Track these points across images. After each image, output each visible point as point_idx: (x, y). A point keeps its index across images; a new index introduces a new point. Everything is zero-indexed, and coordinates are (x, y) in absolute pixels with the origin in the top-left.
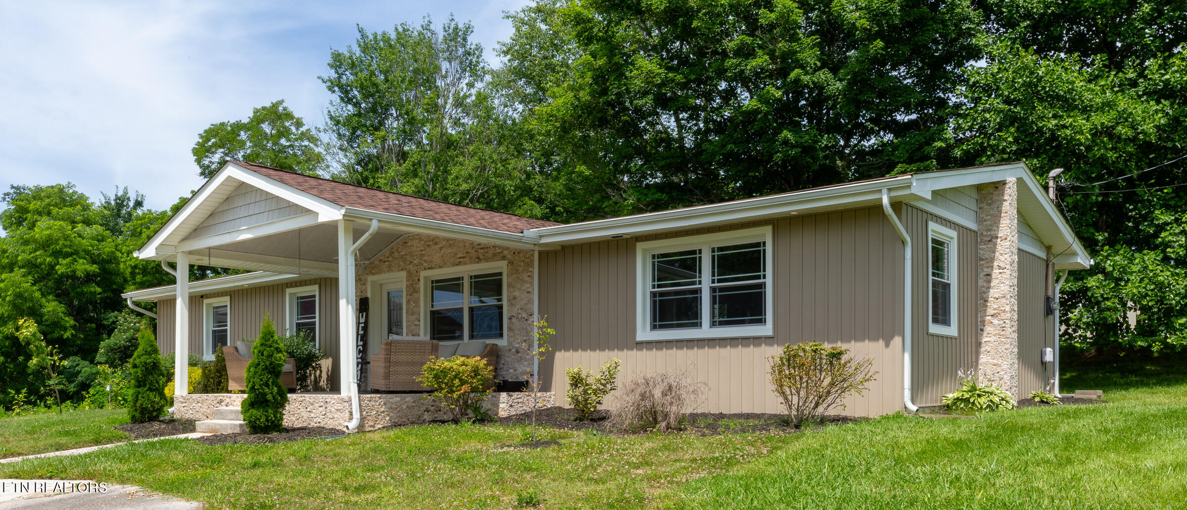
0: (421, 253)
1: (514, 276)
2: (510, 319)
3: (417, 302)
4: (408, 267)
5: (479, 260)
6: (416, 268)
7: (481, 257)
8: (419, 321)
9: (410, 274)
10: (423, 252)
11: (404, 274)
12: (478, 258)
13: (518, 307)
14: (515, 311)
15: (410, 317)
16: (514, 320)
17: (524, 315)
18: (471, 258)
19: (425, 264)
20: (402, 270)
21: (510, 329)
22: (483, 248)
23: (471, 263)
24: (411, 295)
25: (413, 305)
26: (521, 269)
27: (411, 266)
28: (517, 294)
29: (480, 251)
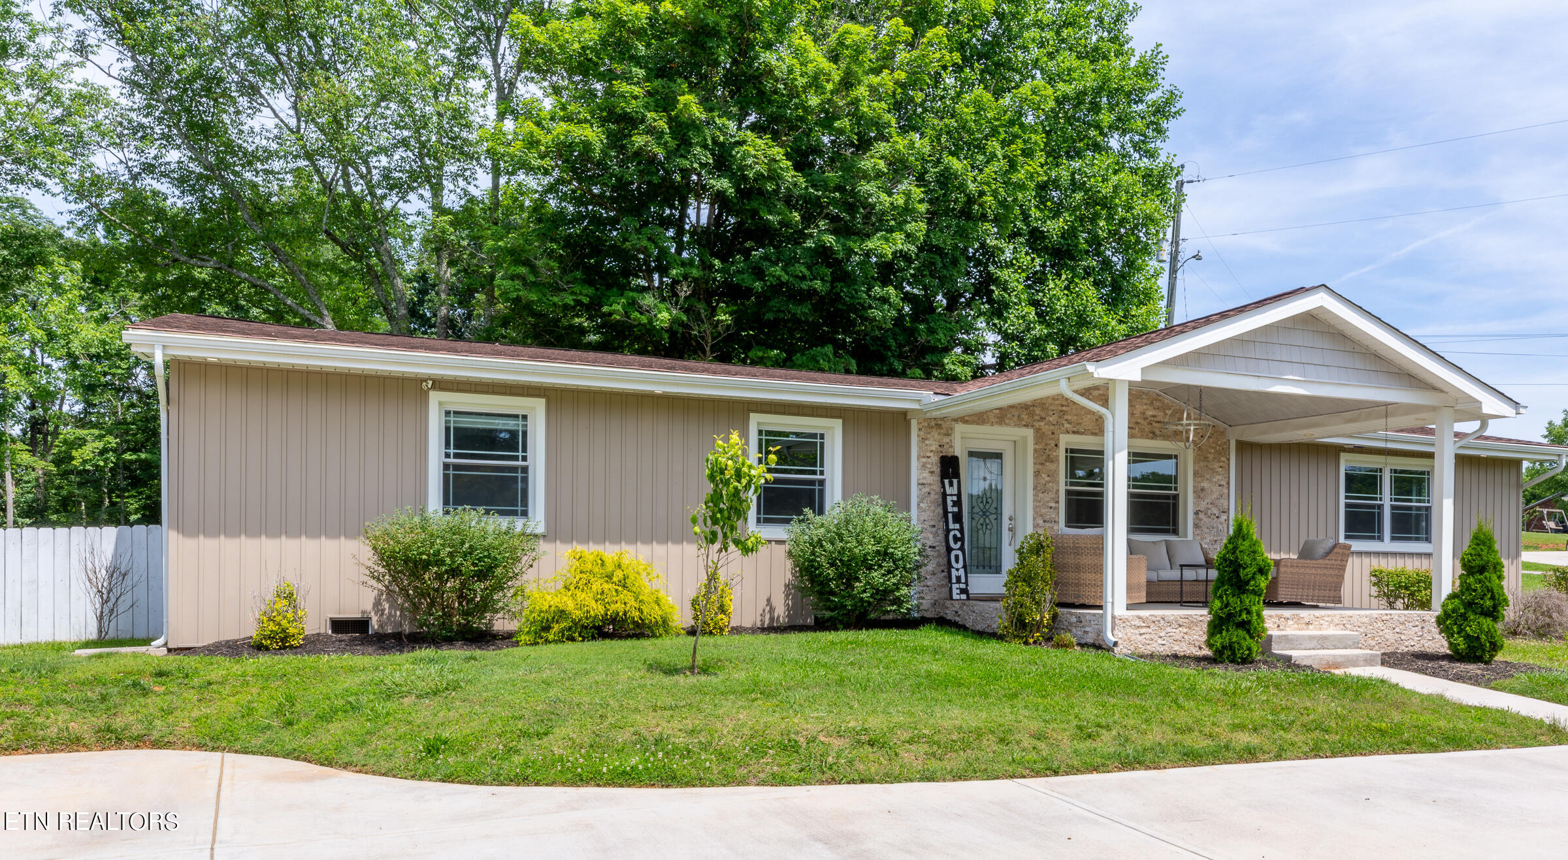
0: (1061, 408)
1: (1202, 464)
2: (1196, 513)
3: (1053, 475)
4: (1037, 424)
5: (1154, 435)
6: (1052, 427)
7: (1158, 432)
8: (1057, 502)
9: (1040, 436)
10: (1064, 408)
11: (1029, 433)
12: (1153, 433)
13: (1209, 501)
14: (1203, 505)
15: (1041, 495)
16: (1201, 516)
17: (1215, 511)
18: (1142, 431)
19: (1067, 425)
20: (1026, 426)
21: (1196, 526)
22: (1159, 422)
23: (1142, 437)
24: (1043, 464)
25: (1047, 479)
26: (1211, 457)
27: (1042, 424)
28: (1205, 485)
29: (1154, 424)
